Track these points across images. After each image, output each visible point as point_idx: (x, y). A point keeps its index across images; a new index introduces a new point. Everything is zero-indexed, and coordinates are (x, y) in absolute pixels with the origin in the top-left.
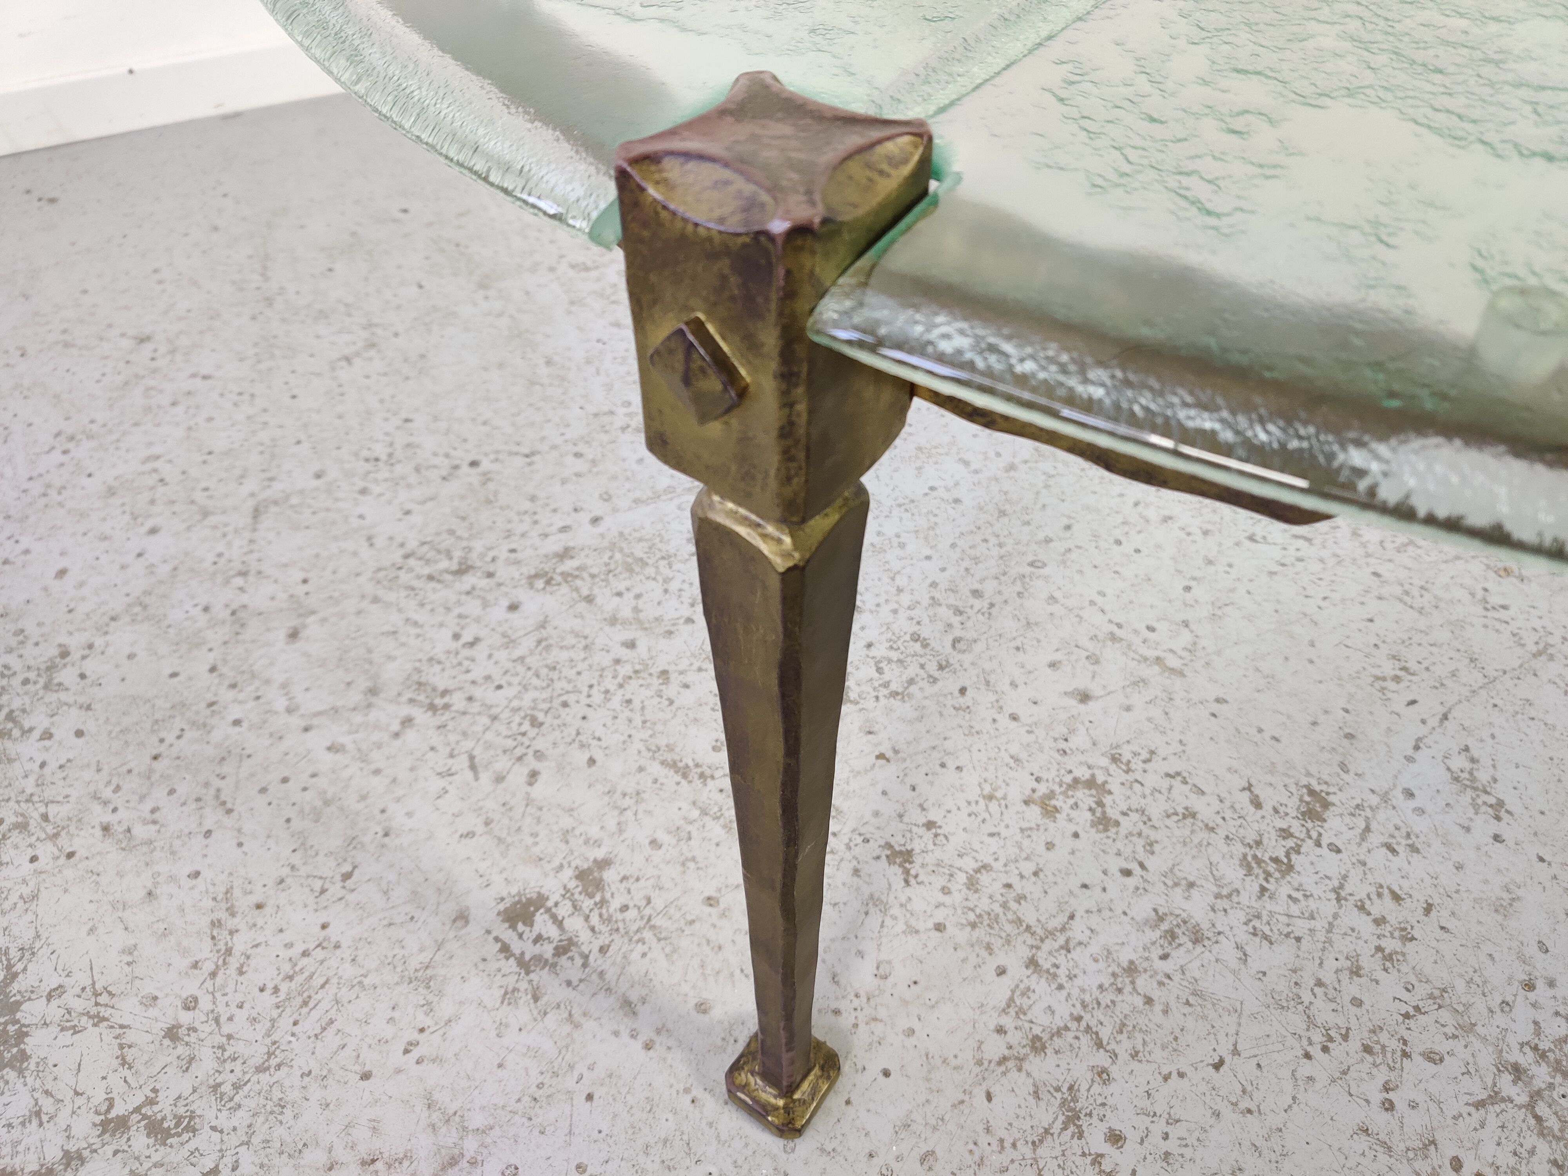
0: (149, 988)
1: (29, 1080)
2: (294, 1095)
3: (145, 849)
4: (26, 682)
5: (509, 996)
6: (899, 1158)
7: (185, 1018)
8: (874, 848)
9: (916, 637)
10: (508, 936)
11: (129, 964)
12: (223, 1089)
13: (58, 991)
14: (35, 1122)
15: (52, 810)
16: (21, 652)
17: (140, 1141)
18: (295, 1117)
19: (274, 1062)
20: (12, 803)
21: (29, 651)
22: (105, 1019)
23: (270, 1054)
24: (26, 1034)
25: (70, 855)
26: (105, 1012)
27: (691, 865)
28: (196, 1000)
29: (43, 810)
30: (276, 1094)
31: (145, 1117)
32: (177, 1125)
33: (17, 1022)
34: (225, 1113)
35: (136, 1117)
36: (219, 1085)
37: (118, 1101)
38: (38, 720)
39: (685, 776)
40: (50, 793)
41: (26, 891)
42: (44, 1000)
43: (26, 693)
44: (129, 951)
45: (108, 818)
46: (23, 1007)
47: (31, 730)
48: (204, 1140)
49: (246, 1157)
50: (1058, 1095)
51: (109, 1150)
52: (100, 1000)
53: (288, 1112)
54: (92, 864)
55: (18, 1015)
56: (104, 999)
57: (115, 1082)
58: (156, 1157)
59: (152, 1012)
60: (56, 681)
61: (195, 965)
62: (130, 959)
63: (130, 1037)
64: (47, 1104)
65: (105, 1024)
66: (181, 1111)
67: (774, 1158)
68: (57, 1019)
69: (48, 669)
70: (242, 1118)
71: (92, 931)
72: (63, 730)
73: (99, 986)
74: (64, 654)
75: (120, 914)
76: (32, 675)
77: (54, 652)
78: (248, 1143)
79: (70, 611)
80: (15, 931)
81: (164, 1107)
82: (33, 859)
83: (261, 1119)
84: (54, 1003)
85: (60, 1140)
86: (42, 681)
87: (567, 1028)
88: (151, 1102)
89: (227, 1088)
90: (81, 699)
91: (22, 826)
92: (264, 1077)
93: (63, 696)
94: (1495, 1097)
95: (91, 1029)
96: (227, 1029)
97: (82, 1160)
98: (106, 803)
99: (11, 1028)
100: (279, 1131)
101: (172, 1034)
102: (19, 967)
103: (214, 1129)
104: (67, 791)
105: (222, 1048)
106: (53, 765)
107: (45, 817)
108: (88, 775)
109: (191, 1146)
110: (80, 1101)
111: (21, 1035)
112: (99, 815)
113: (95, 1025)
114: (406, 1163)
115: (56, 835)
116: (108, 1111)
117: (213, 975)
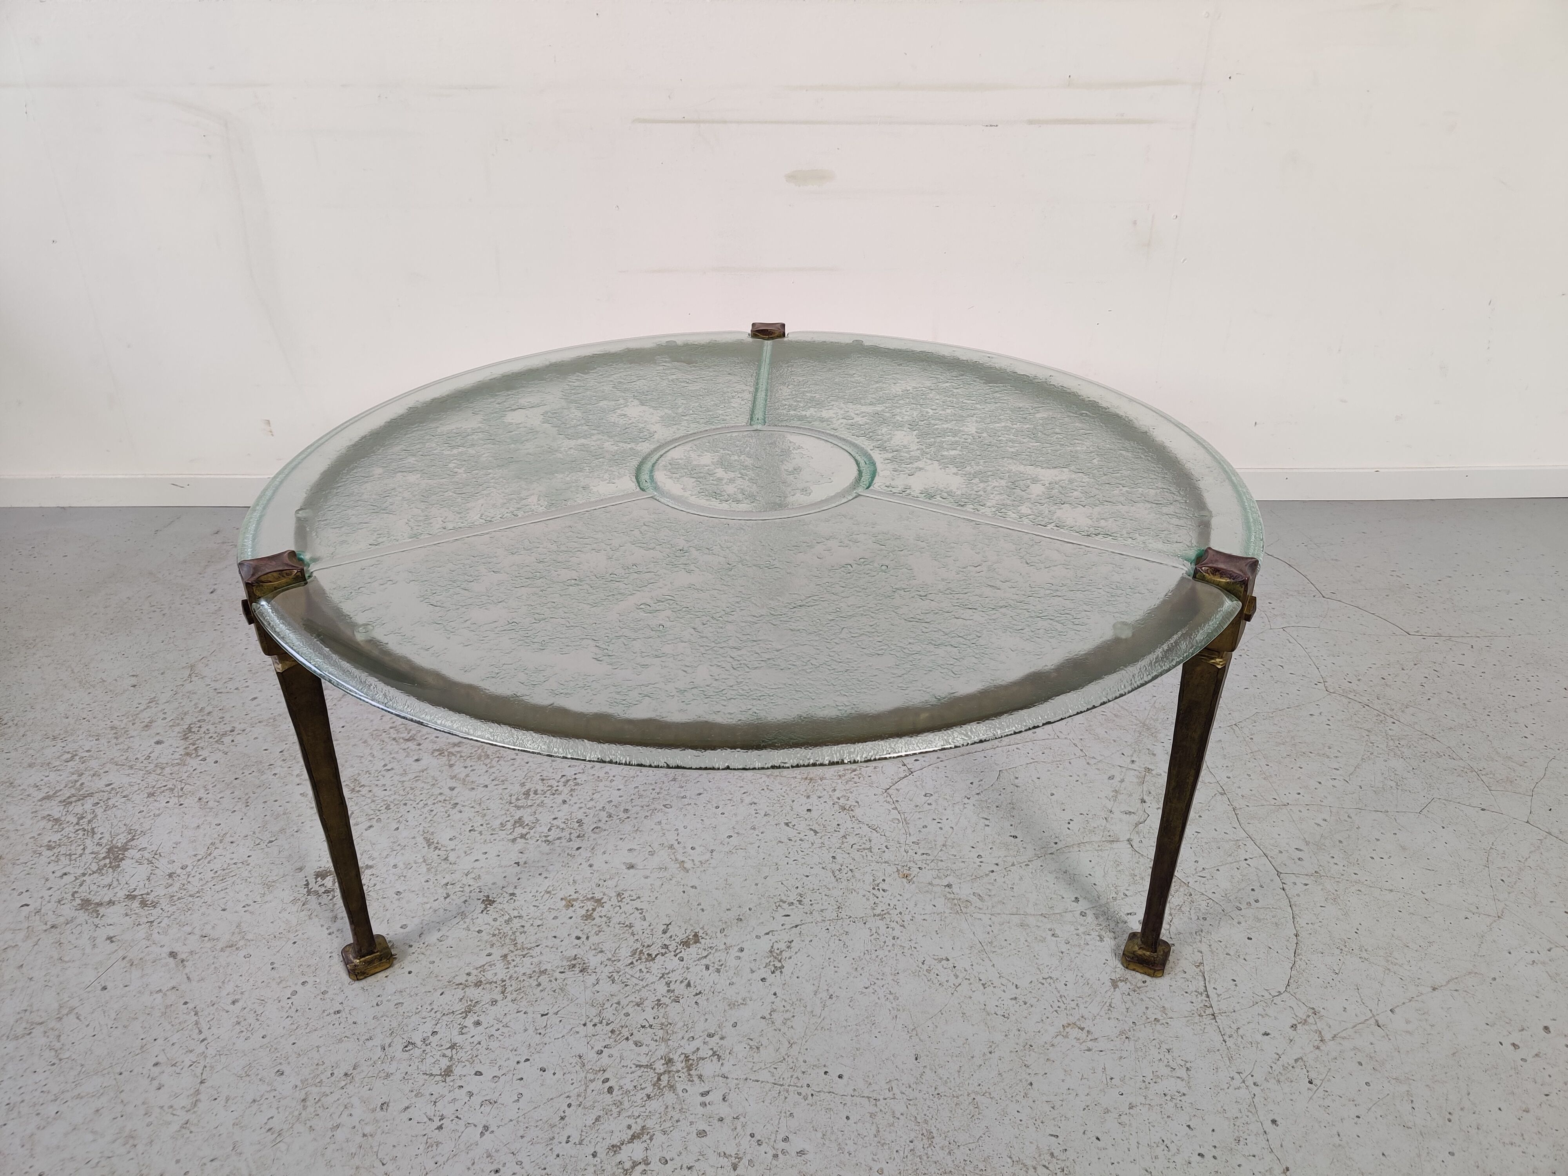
0: (174, 858)
1: (115, 874)
2: (195, 908)
3: (208, 810)
4: (211, 737)
5: (295, 901)
6: (388, 1001)
7: (179, 871)
8: (481, 896)
9: (580, 822)
10: (312, 881)
11: (174, 848)
13: (144, 849)
15: (187, 787)
17: (136, 904)
19: (198, 895)
20: (174, 781)
22: (152, 863)
23: (198, 892)
25: (181, 805)
26: (154, 861)
27: (403, 878)
28: (187, 866)
31: (142, 898)
32: (151, 904)
33: (123, 854)
35: (140, 897)
36: (174, 896)
37: (137, 890)
38: (203, 753)
39: (429, 846)
40: (189, 781)
41: (157, 812)
42: (137, 850)
44: (177, 844)
45: (204, 795)
46: (129, 850)
48: (156, 911)
49: (166, 921)
50: (469, 1003)
51: (125, 904)
52: (156, 856)
54: (186, 810)
55: (126, 853)
57: (141, 884)
58: (137, 911)
59: (170, 866)
61: (195, 855)
62: (175, 846)
63: (156, 872)
64: (115, 883)
66: (156, 900)
67: (343, 984)
68: (137, 858)
71: (170, 833)
73: (158, 852)
74: (232, 731)
75: (183, 830)
77: (229, 729)
78: (169, 917)
80: (144, 825)
81: (151, 897)
82: (168, 802)
84: (140, 852)
87: (307, 918)
88: (148, 894)
90: (226, 750)
92: (191, 899)
94: (650, 1066)
95: (146, 865)
97: (114, 904)
98: (207, 790)
99: (121, 856)
101: (171, 875)
102: (136, 837)
103: (162, 909)
104: (196, 782)
109: (150, 912)
110: (126, 886)
111: (123, 859)
112: (202, 793)
113: (148, 864)
115: (181, 796)
116: (133, 892)
117: (199, 860)
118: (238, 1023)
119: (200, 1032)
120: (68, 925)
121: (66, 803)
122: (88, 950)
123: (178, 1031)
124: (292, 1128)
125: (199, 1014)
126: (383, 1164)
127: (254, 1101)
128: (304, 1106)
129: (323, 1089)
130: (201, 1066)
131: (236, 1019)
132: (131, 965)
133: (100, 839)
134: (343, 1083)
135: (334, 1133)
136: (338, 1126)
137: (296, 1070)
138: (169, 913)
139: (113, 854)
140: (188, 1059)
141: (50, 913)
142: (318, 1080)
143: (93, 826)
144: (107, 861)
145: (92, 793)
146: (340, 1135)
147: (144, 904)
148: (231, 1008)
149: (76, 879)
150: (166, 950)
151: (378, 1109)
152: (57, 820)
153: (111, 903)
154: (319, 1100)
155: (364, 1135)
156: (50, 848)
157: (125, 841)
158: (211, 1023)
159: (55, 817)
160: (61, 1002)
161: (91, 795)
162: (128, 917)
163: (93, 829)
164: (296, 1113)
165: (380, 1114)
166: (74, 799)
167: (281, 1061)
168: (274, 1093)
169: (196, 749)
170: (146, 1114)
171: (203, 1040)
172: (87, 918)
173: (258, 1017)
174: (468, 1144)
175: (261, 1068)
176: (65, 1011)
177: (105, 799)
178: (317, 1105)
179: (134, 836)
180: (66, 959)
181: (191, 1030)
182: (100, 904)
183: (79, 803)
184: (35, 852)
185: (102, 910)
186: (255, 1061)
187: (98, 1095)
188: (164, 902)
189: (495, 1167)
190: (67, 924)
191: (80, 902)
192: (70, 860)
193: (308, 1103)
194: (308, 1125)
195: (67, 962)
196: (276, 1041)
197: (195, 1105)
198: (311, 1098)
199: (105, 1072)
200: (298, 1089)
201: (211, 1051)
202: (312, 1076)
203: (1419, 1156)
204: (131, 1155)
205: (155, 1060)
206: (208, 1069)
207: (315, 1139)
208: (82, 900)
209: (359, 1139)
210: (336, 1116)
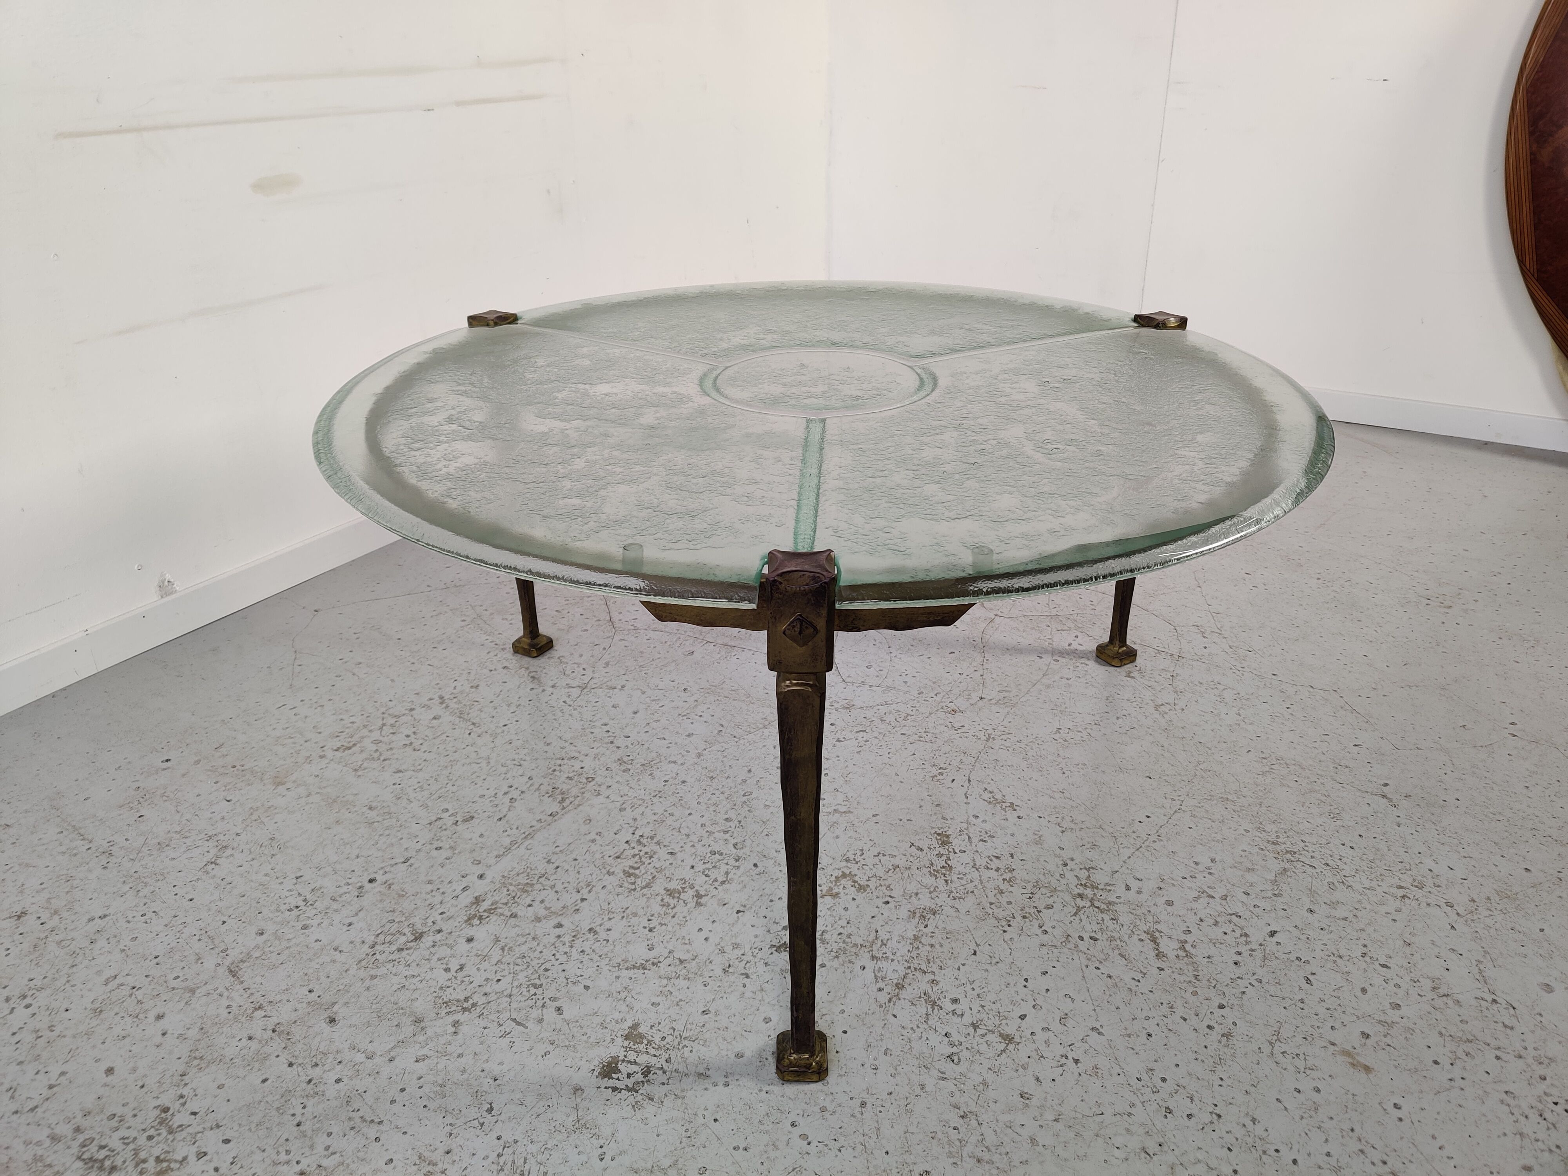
5: (635, 1106)
6: (875, 1059)
8: (766, 950)
10: (611, 1083)
16: (126, 1125)
27: (681, 1003)
39: (644, 968)
50: (922, 999)
67: (822, 1091)
86: (164, 1131)
87: (679, 1101)
90: (207, 1125)
93: (190, 1130)
94: (1079, 909)
98: (287, 1163)
108: (257, 1157)
112: (289, 1170)
126: (1102, 1114)
128: (988, 1162)
129: (973, 1139)
134: (974, 1123)
135: (1040, 1144)
136: (1032, 1139)
137: (929, 1159)
142: (957, 1143)
146: (1045, 1138)
151: (1028, 1102)
154: (987, 1147)
155: (1056, 1120)
165: (1034, 1102)
169: (159, 1161)
174: (1107, 1046)
178: (993, 1150)
189: (1145, 1036)
193: (986, 1158)
194: (1018, 1164)
198: (979, 1154)
200: (959, 1163)
202: (947, 1147)
207: (1041, 1163)
209: (1059, 1126)
210: (1017, 1138)
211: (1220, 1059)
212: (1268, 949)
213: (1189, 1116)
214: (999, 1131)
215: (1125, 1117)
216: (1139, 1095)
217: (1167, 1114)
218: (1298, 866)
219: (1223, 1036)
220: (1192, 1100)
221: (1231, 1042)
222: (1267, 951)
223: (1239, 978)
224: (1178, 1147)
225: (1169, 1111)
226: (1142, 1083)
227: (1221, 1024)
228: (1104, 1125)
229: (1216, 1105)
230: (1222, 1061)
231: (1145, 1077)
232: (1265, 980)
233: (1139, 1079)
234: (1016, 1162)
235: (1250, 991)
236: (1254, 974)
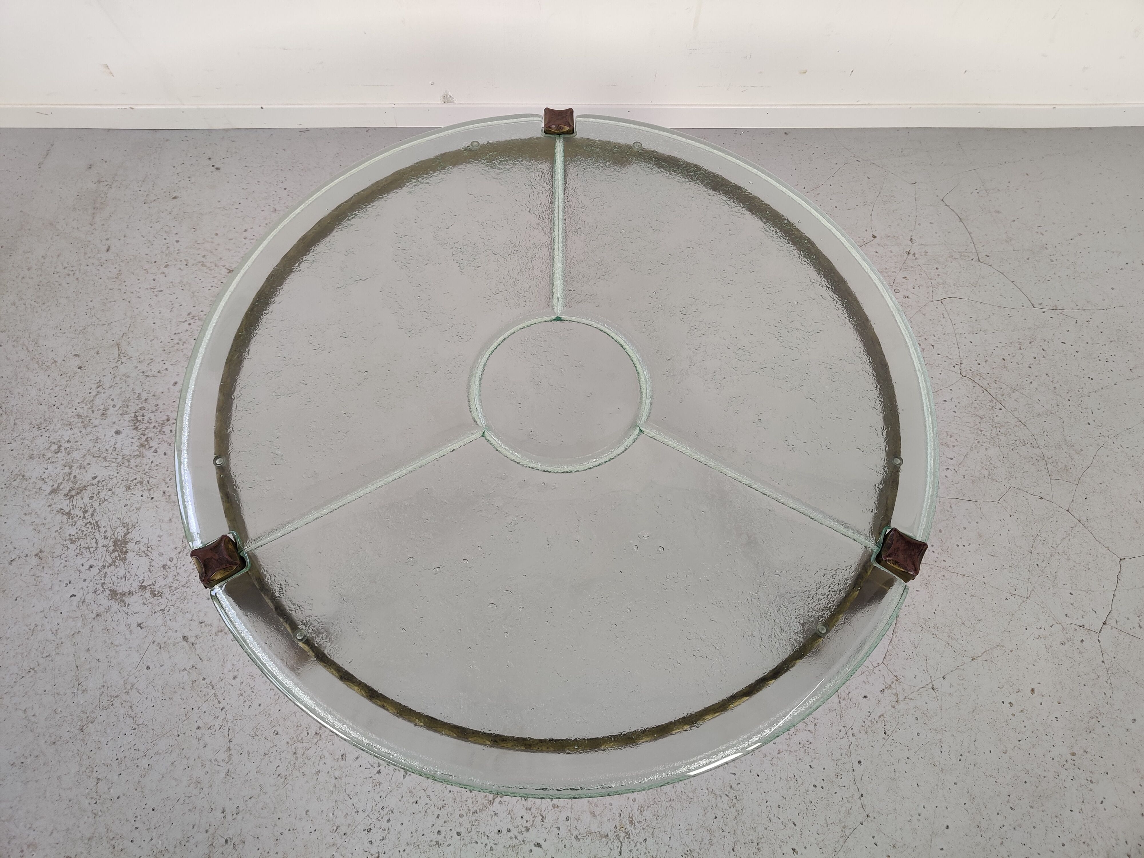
0: (162, 551)
1: (125, 566)
2: (189, 597)
3: (173, 504)
4: (154, 427)
7: (169, 563)
11: (159, 541)
12: (172, 588)
13: (137, 543)
14: (124, 579)
15: (151, 480)
16: (156, 414)
17: (148, 594)
18: (187, 603)
19: (187, 585)
20: (140, 473)
21: (157, 414)
22: (148, 556)
23: (187, 583)
24: (128, 552)
25: (152, 498)
26: (149, 554)
28: (173, 559)
29: (148, 479)
30: (185, 595)
31: (151, 588)
32: (158, 594)
33: (126, 548)
34: (171, 595)
35: (149, 587)
36: (172, 586)
37: (145, 581)
38: (154, 444)
40: (152, 473)
41: (138, 506)
42: (134, 543)
43: (153, 432)
44: (160, 536)
45: (166, 489)
46: (129, 544)
47: (151, 447)
48: (163, 600)
49: (172, 609)
51: (140, 594)
53: (186, 601)
54: (157, 503)
55: (127, 546)
56: (149, 549)
57: (146, 575)
58: (150, 601)
59: (161, 558)
60: (163, 430)
61: (176, 548)
62: (159, 539)
63: (153, 564)
64: (128, 575)
65: (148, 557)
66: (160, 590)
68: (136, 551)
69: (162, 424)
70: (174, 598)
71: (152, 526)
72: (161, 452)
73: (149, 545)
74: (168, 420)
75: (160, 523)
76: (157, 425)
77: (165, 418)
78: (173, 606)
79: (174, 402)
80: (132, 518)
81: (156, 588)
82: (142, 496)
83: (179, 600)
84: (137, 546)
85: (129, 587)
86: (159, 428)
88: (154, 585)
89: (173, 588)
90: (169, 441)
91: (141, 483)
92: (183, 589)
93: (164, 436)
95: (144, 557)
96: (178, 571)
98: (166, 483)
99: (124, 549)
100: (182, 605)
101: (164, 567)
102: (130, 531)
103: (166, 598)
104: (157, 475)
105: (175, 576)
106: (155, 463)
107: (148, 482)
108: (164, 471)
109: (160, 601)
110: (136, 577)
111: (126, 552)
113: (145, 556)
114: (210, 627)
115: (150, 490)
116: (142, 583)
117: (180, 553)
118: (242, 695)
119: (219, 702)
120: (108, 614)
121: (69, 496)
122: (128, 635)
123: (205, 702)
124: (292, 773)
125: (215, 687)
126: (351, 798)
127: (265, 754)
128: (296, 757)
129: (305, 745)
130: (226, 728)
131: (239, 692)
132: (160, 648)
133: (105, 532)
134: (316, 740)
135: (318, 776)
136: (319, 772)
137: (285, 730)
138: (173, 602)
139: (119, 547)
140: (217, 723)
141: (93, 603)
142: (300, 738)
143: (97, 520)
144: (116, 554)
145: (85, 486)
146: (322, 777)
147: (152, 592)
148: (233, 682)
149: (100, 571)
150: (180, 635)
151: (340, 759)
152: (68, 514)
153: (131, 593)
154: (304, 753)
155: (336, 778)
156: (73, 542)
157: (123, 534)
158: (224, 694)
159: (67, 511)
160: (124, 679)
161: (85, 488)
162: (146, 606)
163: (97, 522)
164: (292, 763)
165: (342, 763)
166: (73, 493)
167: (275, 724)
168: (275, 748)
169: (147, 440)
170: (202, 766)
171: (223, 709)
172: (119, 607)
173: (252, 690)
174: (397, 784)
175: (263, 729)
176: (129, 687)
177: (96, 492)
178: (304, 757)
179: (128, 530)
180: (116, 643)
181: (213, 701)
182: (123, 594)
183: (79, 496)
184: (63, 545)
185: (126, 599)
186: (258, 724)
187: (169, 752)
188: (166, 591)
189: (415, 800)
190: (107, 612)
191: (109, 592)
192: (91, 553)
193: (298, 755)
194: (301, 772)
195: (117, 646)
196: (268, 708)
197: (230, 759)
198: (298, 751)
199: (168, 734)
200: (289, 745)
201: (230, 717)
202: (296, 735)
203: (937, 785)
204: (202, 795)
205: (197, 725)
206: (231, 731)
207: (307, 782)
208: (110, 590)
209: (333, 781)
210: (316, 764)
211: (419, 845)
212: (523, 846)
213: (371, 842)
214: (316, 754)
215: (355, 810)
216: (373, 812)
217: (366, 831)
218: (615, 844)
219: (436, 841)
220: (382, 840)
221: (434, 847)
222: (520, 847)
223: (488, 836)
224: (348, 843)
225: (369, 831)
226: (381, 811)
227: (445, 838)
228: (345, 802)
229: (385, 853)
230: (417, 847)
231: (386, 811)
232: (494, 852)
233: (383, 808)
234: (302, 770)
235: (480, 846)
236: (496, 844)
